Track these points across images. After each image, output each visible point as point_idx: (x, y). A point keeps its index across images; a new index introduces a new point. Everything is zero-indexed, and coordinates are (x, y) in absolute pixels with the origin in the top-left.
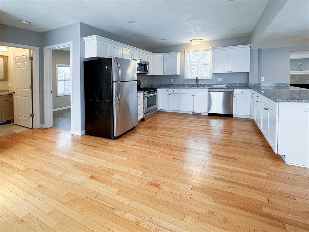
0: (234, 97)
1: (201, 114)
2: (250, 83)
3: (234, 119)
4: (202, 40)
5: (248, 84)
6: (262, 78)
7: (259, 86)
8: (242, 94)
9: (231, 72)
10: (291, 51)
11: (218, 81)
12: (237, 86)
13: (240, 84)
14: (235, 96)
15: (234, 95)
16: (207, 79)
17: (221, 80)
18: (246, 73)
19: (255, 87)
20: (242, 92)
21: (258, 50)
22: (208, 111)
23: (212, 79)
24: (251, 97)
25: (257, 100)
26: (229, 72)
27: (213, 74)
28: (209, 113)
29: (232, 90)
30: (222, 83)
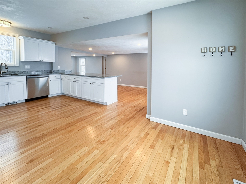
0: (50, 81)
1: (17, 103)
2: (53, 70)
3: (49, 98)
4: (11, 23)
5: (53, 71)
6: (58, 66)
8: (55, 78)
10: (71, 52)
11: (26, 68)
12: (44, 72)
13: (46, 71)
15: (50, 80)
16: (14, 66)
18: (49, 63)
19: (57, 73)
20: (55, 77)
21: (58, 47)
22: (27, 98)
23: (19, 66)
24: (61, 80)
25: (74, 81)
26: (41, 61)
27: (20, 62)
28: (28, 99)
29: (48, 76)
30: (30, 70)
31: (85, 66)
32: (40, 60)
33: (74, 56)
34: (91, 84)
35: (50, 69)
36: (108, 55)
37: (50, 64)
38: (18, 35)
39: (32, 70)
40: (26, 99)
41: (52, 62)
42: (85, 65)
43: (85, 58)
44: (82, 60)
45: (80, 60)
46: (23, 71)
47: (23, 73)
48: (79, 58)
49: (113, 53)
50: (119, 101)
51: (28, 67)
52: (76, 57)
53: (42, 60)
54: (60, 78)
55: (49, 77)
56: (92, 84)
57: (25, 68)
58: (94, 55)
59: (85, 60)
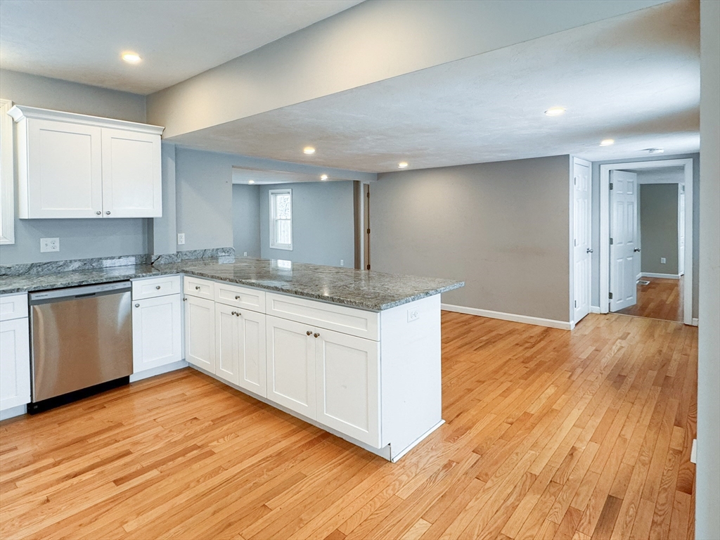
0: (134, 309)
2: (156, 253)
3: (131, 388)
5: (154, 258)
7: (180, 260)
8: (157, 293)
9: (105, 216)
10: (233, 167)
11: (44, 249)
14: (137, 306)
15: (134, 303)
17: (57, 244)
18: (141, 221)
19: (171, 265)
20: (159, 288)
21: (176, 148)
22: (32, 396)
23: (14, 243)
24: (184, 300)
25: (236, 310)
26: (100, 216)
27: (20, 223)
28: (36, 403)
29: (127, 285)
30: (61, 259)
31: (289, 222)
32: (99, 213)
33: (251, 182)
34: (308, 334)
35: (144, 249)
36: (380, 176)
37: (144, 224)
38: (11, 101)
39: (69, 259)
40: (29, 402)
41: (153, 218)
42: (289, 217)
43: (290, 190)
44: (279, 197)
45: (272, 198)
46: (30, 263)
47: (31, 272)
48: (270, 191)
49: (403, 165)
50: (450, 422)
51: (50, 246)
52: (259, 186)
53: (105, 210)
54: (178, 289)
55: (130, 289)
56: (316, 336)
57: (39, 248)
58: (324, 178)
59: (288, 197)
